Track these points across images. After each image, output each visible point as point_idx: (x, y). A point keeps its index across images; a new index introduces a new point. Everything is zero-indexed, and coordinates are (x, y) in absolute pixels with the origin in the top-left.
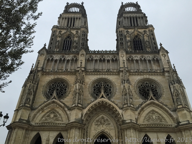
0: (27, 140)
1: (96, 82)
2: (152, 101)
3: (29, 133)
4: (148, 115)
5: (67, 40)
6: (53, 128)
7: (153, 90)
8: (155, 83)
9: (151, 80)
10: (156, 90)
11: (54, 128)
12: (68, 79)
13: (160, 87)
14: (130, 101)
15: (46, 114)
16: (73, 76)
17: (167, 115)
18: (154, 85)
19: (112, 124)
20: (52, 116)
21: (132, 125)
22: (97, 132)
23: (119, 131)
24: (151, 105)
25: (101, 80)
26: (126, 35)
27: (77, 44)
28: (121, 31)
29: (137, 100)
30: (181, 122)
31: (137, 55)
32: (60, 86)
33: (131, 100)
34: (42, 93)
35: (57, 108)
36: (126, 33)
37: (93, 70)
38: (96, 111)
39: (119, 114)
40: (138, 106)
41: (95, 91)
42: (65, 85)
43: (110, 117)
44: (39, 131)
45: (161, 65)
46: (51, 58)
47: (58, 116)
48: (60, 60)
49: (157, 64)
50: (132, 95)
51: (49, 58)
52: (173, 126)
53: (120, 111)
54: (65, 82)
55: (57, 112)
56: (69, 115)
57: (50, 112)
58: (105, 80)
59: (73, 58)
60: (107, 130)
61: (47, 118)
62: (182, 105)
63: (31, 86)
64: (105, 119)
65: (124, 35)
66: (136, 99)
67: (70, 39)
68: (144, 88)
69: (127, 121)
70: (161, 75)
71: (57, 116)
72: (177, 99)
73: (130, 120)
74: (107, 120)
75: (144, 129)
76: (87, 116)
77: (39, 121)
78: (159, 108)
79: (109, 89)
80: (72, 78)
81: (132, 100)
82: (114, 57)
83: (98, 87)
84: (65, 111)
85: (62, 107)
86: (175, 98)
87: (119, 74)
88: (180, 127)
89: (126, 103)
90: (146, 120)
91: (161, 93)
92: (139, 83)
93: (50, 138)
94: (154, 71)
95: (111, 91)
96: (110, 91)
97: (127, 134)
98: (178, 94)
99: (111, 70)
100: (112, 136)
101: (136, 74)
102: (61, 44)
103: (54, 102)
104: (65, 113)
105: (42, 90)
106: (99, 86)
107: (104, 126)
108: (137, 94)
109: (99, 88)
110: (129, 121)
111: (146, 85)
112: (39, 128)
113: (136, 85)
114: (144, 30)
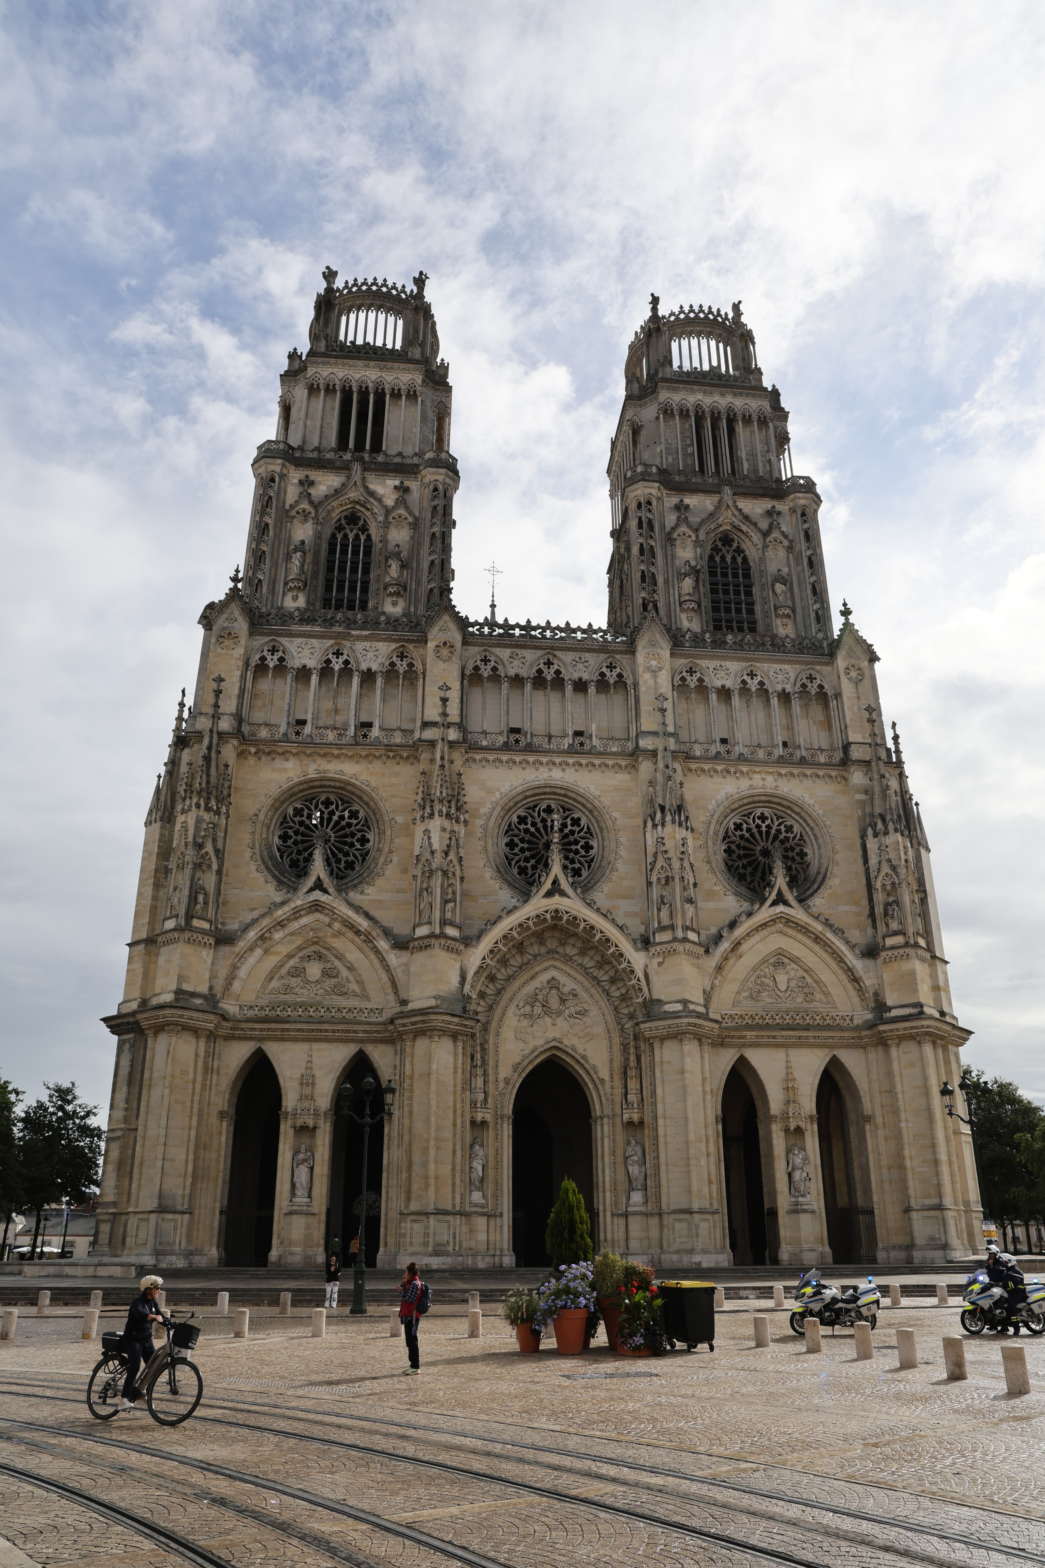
0: (214, 1082)
1: (516, 803)
2: (781, 908)
3: (217, 1051)
4: (758, 972)
5: (346, 536)
6: (326, 1031)
7: (790, 854)
8: (802, 817)
9: (785, 803)
10: (803, 854)
11: (334, 1031)
12: (373, 783)
13: (820, 841)
14: (684, 914)
15: (287, 962)
16: (398, 768)
17: (840, 972)
18: (796, 829)
19: (594, 1012)
20: (314, 970)
21: (689, 1024)
22: (531, 1047)
23: (627, 1041)
24: (773, 929)
25: (545, 793)
26: (673, 529)
27: (403, 567)
28: (649, 503)
29: (711, 905)
30: (890, 1009)
31: (728, 664)
32: (335, 818)
33: (690, 910)
34: (248, 854)
35: (334, 936)
36: (671, 519)
37: (501, 740)
38: (521, 953)
39: (632, 972)
40: (714, 930)
41: (512, 849)
42: (361, 815)
43: (586, 983)
44: (260, 1039)
45: (836, 724)
46: (276, 657)
47: (344, 973)
48: (326, 671)
49: (817, 711)
50: (695, 885)
51: (263, 659)
52: (857, 1021)
53: (637, 959)
54: (360, 798)
55: (336, 957)
56: (400, 975)
57: (301, 954)
58: (565, 796)
59: (393, 664)
60: (575, 1041)
61: (294, 982)
62: (904, 934)
63: (205, 826)
64: (566, 990)
65: (663, 527)
66: (710, 895)
67: (364, 529)
68: (747, 840)
69: (668, 1008)
70: (831, 777)
71: (338, 973)
72: (890, 904)
73: (679, 1002)
74: (575, 995)
75: (738, 1033)
76: (483, 979)
77: (257, 997)
78: (809, 942)
79: (582, 842)
80: (394, 780)
81: (696, 907)
82: (611, 667)
83: (527, 831)
84: (377, 951)
85: (358, 933)
86: (879, 897)
87: (633, 767)
88: (882, 1028)
89: (666, 922)
90: (747, 994)
91: (823, 870)
92: (726, 817)
93: (318, 1073)
94: (803, 758)
95: (592, 852)
96: (587, 852)
97: (666, 1058)
98: (893, 884)
99: (595, 742)
100: (594, 1067)
101: (716, 771)
102: (316, 561)
103: (316, 907)
104: (376, 961)
105: (247, 838)
106: (534, 824)
107: (559, 1020)
108: (714, 872)
109: (532, 834)
110: (679, 1007)
111: (758, 826)
112: (261, 1030)
113: (712, 826)
114: (766, 504)
